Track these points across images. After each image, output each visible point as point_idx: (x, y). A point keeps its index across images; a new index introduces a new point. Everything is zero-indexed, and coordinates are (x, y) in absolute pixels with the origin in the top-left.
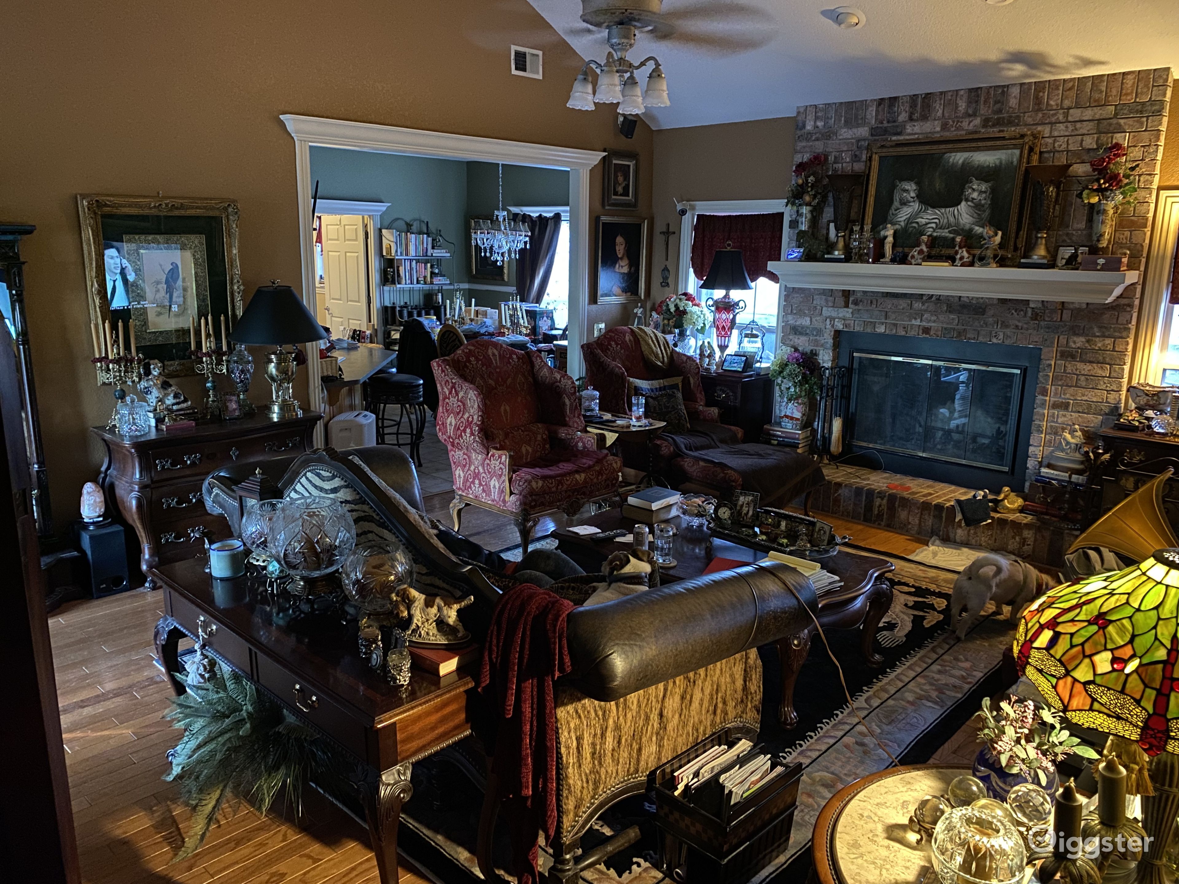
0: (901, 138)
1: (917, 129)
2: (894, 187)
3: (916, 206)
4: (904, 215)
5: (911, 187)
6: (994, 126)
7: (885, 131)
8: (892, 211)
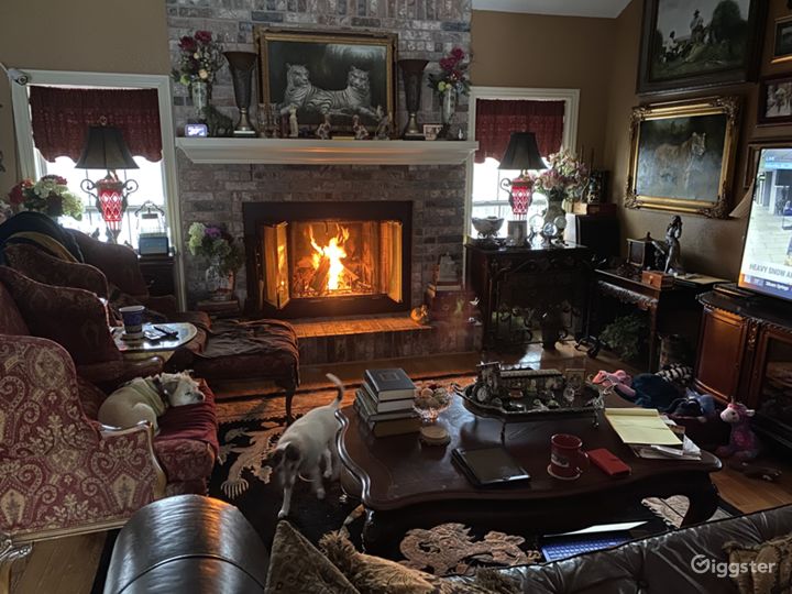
0: (283, 25)
1: (296, 19)
2: (286, 70)
3: (309, 88)
4: (300, 94)
5: (302, 70)
6: (360, 25)
7: (266, 17)
8: (288, 92)
